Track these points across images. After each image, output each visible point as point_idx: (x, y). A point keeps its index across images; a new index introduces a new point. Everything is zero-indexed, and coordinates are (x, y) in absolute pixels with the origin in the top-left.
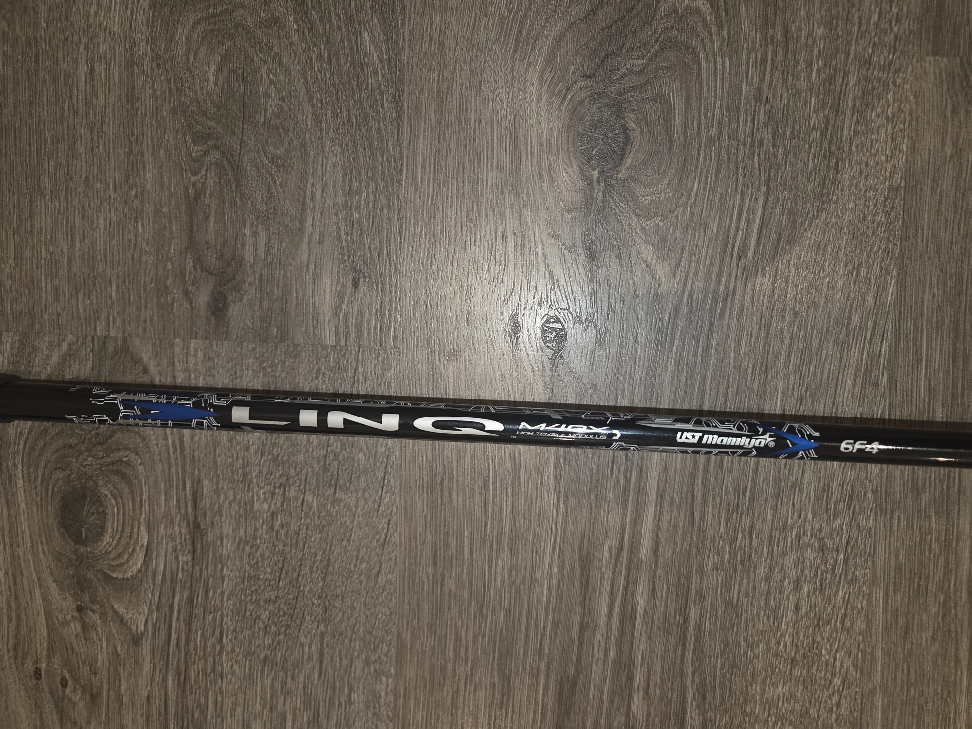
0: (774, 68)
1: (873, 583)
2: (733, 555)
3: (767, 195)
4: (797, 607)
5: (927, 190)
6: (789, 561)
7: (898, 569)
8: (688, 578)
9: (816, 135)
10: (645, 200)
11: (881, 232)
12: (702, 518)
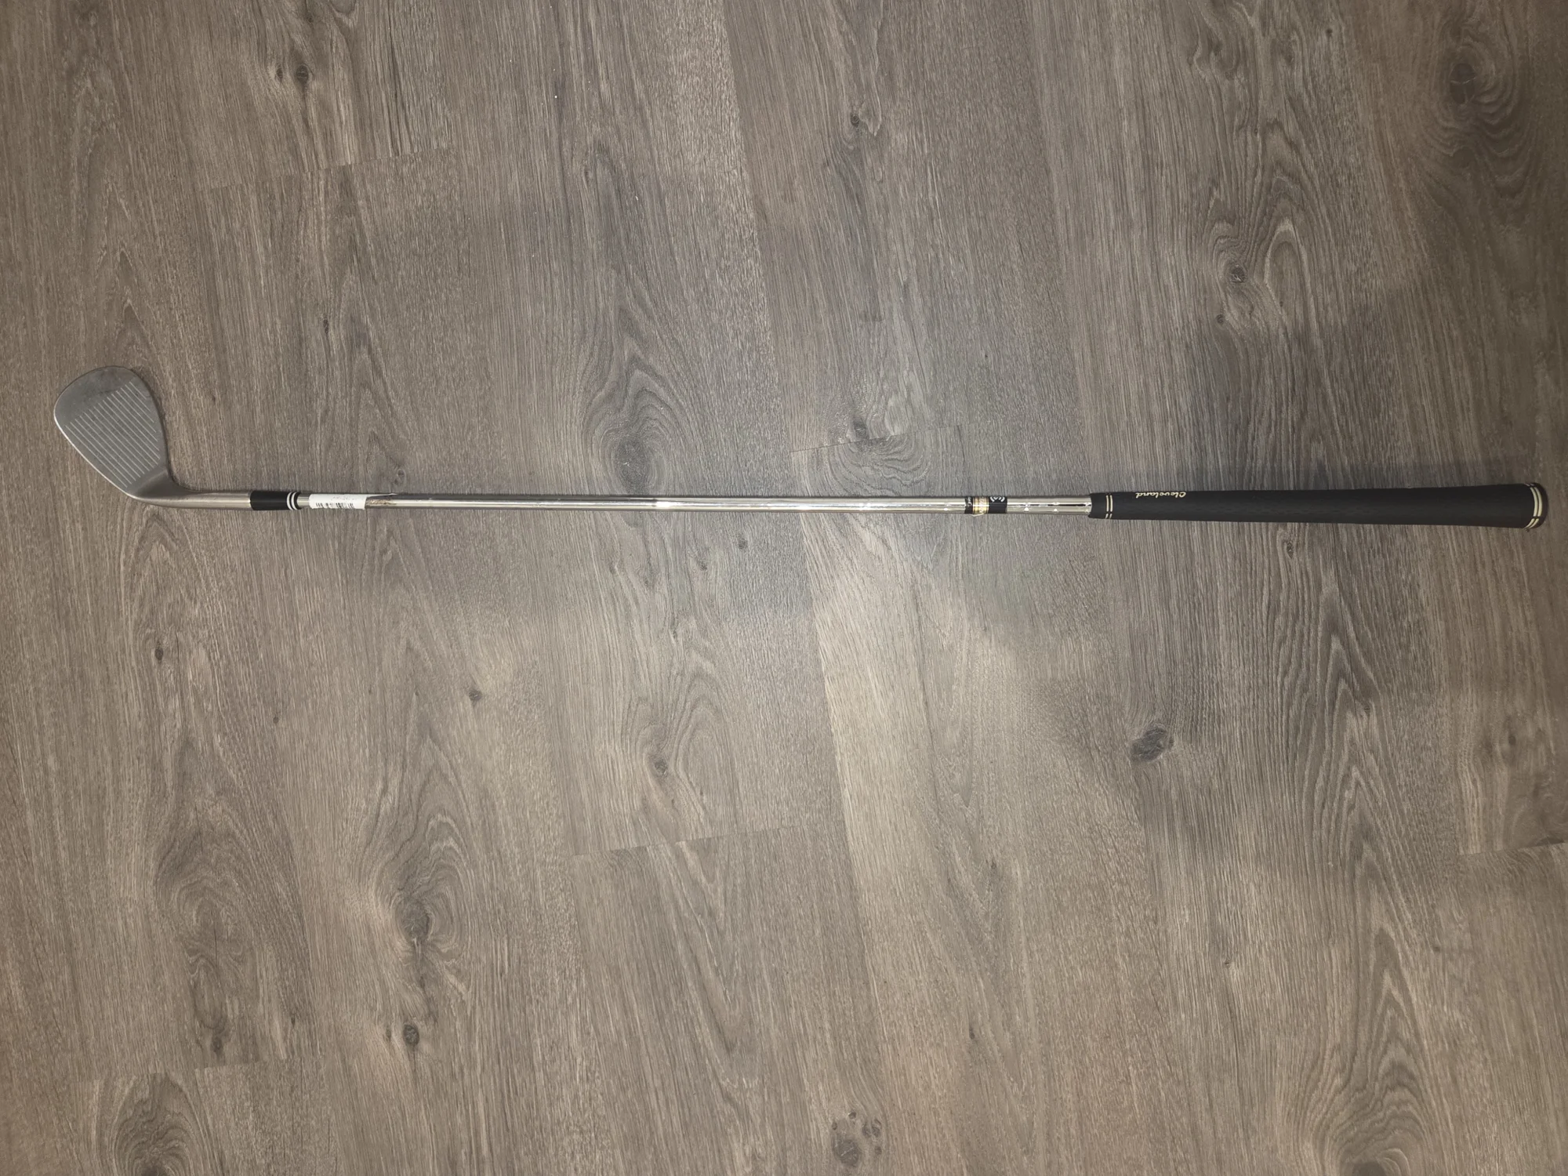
0: (497, 872)
1: (613, 1147)
2: (534, 1146)
3: (508, 939)
4: (576, 1170)
5: (590, 925)
6: (565, 1143)
7: (625, 1136)
8: (512, 1163)
9: (526, 904)
10: (444, 951)
11: (571, 950)
12: (513, 1126)
